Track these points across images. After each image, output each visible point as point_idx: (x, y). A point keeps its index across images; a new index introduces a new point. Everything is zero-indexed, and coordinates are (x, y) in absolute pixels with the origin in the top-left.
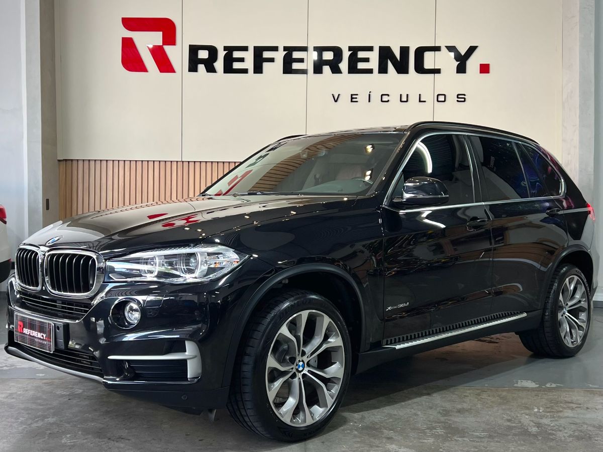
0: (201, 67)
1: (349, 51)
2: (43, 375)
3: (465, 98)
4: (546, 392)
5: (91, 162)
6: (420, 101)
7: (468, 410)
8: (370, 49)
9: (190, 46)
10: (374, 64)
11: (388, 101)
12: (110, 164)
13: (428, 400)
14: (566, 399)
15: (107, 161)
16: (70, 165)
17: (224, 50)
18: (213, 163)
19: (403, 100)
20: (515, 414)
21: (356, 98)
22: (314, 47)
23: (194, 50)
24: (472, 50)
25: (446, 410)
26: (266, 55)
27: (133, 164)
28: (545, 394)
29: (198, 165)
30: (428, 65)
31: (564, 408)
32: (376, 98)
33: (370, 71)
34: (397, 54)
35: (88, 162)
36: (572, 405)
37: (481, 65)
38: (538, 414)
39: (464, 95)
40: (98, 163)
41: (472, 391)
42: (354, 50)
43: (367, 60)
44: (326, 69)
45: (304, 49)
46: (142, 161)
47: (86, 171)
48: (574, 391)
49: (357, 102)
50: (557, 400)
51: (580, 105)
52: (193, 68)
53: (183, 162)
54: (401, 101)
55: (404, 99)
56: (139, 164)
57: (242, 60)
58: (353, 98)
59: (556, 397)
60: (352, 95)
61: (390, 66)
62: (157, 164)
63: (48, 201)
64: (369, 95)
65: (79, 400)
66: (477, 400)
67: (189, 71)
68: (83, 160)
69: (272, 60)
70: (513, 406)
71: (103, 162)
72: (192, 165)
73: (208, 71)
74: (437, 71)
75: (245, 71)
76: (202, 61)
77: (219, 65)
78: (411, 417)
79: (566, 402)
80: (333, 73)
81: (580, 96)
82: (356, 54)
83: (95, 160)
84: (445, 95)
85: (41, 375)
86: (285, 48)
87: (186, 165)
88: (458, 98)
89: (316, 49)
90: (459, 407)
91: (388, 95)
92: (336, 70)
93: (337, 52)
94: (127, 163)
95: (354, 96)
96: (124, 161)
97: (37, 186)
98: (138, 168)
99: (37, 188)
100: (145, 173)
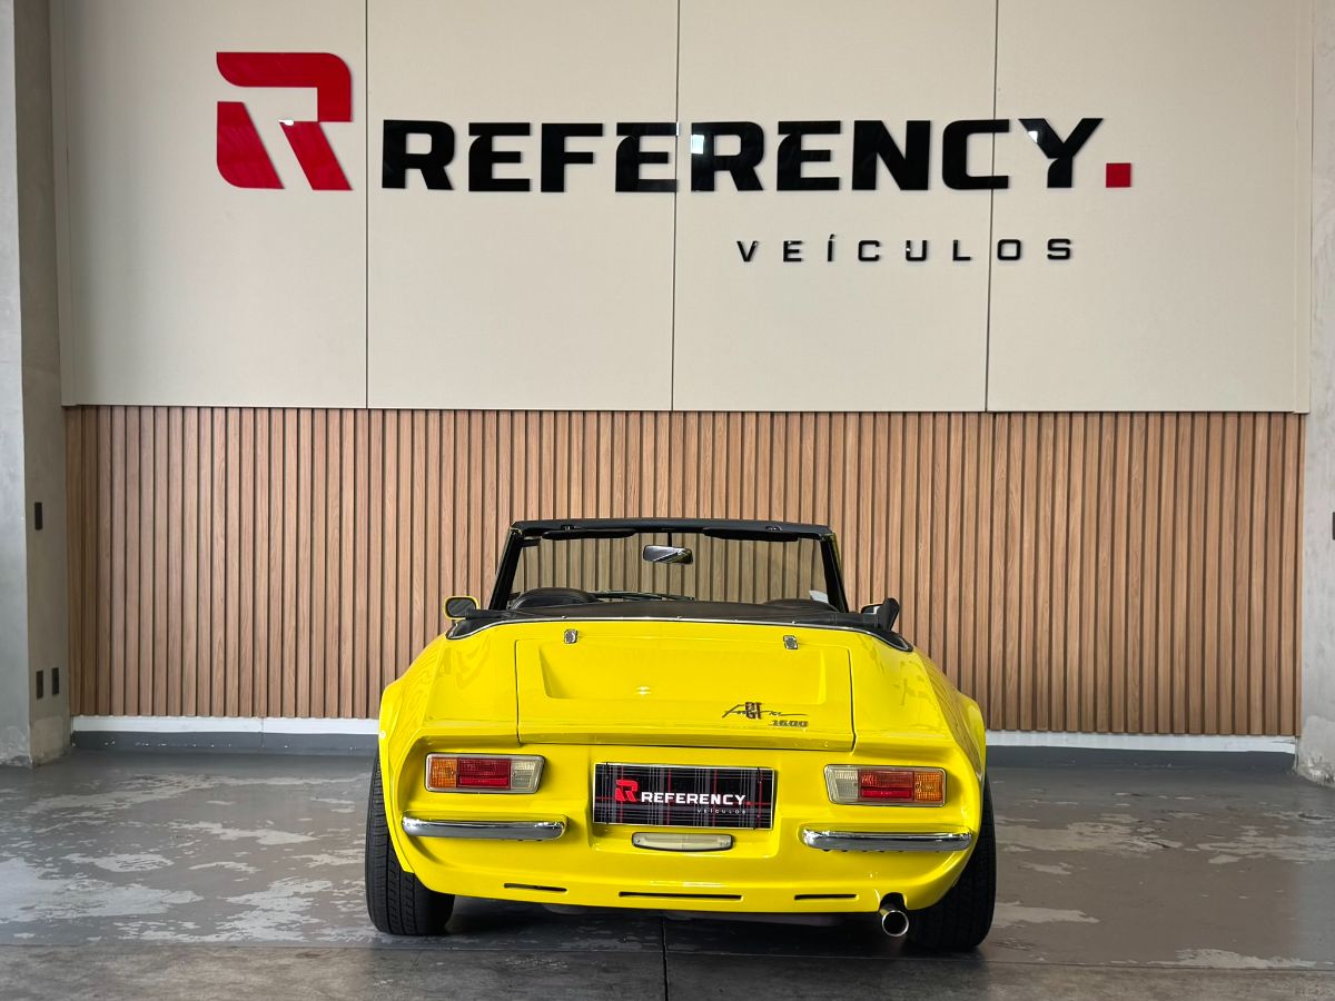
0: (415, 176)
1: (781, 132)
2: (32, 935)
3: (1068, 250)
4: (1267, 980)
5: (144, 412)
6: (956, 258)
8: (832, 128)
9: (385, 121)
10: (842, 165)
11: (876, 258)
12: (192, 416)
14: (1316, 997)
15: (183, 408)
16: (93, 419)
17: (471, 133)
18: (445, 415)
19: (914, 255)
21: (797, 251)
22: (693, 125)
23: (396, 132)
24: (1087, 128)
26: (574, 144)
27: (248, 416)
28: (1265, 984)
29: (406, 418)
30: (976, 168)
32: (846, 250)
33: (831, 184)
34: (900, 139)
35: (137, 412)
37: (1110, 167)
39: (1068, 242)
40: (162, 414)
41: (1083, 977)
42: (793, 131)
43: (824, 156)
44: (724, 179)
45: (667, 129)
46: (270, 409)
47: (133, 434)
49: (799, 260)
52: (393, 178)
53: (370, 410)
54: (909, 257)
56: (263, 417)
57: (514, 157)
58: (790, 252)
60: (786, 244)
61: (883, 173)
62: (305, 416)
63: (38, 507)
64: (830, 244)
67: (384, 187)
68: (126, 407)
69: (587, 158)
71: (173, 412)
72: (391, 418)
73: (430, 186)
74: (1000, 183)
76: (417, 161)
77: (458, 170)
80: (741, 187)
82: (799, 143)
83: (154, 407)
84: (1018, 243)
85: (25, 935)
86: (622, 128)
87: (376, 417)
88: (1050, 248)
89: (697, 128)
91: (877, 244)
92: (748, 181)
93: (751, 135)
94: (233, 415)
95: (792, 247)
96: (226, 408)
97: (12, 470)
98: (259, 426)
99: (13, 477)
100: (277, 437)
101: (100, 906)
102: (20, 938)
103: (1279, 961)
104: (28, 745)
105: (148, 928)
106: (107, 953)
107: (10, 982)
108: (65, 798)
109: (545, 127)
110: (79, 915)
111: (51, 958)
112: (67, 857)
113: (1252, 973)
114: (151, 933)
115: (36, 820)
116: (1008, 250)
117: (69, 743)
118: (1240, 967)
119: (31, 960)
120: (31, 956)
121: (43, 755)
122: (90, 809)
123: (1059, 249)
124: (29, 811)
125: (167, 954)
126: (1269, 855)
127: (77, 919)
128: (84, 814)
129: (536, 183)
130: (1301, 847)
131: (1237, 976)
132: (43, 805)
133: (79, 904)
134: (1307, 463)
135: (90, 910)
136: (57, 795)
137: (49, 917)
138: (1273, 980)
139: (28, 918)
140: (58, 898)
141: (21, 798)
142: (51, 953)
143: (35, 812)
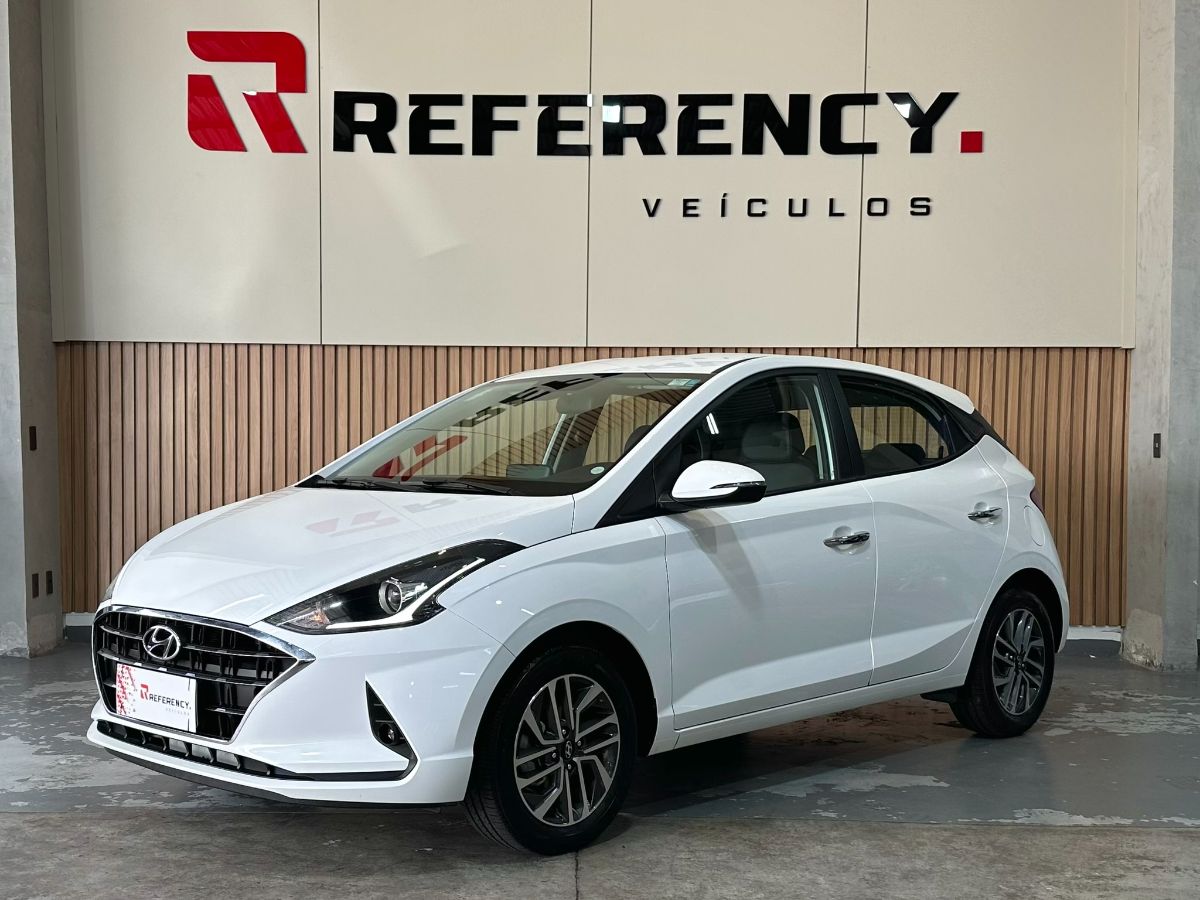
0: (362, 141)
1: (680, 104)
2: (26, 804)
3: (928, 208)
4: (1092, 835)
5: (125, 347)
6: (832, 214)
7: (926, 874)
8: (726, 100)
9: (337, 94)
10: (733, 132)
11: (763, 214)
12: (168, 352)
13: (839, 851)
14: (1132, 850)
15: (160, 343)
16: (81, 353)
17: (411, 104)
18: (389, 349)
19: (795, 212)
20: (1023, 881)
21: (695, 208)
22: (606, 97)
23: (345, 102)
24: (945, 101)
25: (877, 874)
26: (501, 114)
27: (217, 351)
28: (1089, 839)
29: (355, 353)
30: (849, 136)
31: (1129, 869)
32: (736, 207)
33: (724, 149)
34: (784, 111)
35: (119, 347)
36: (1145, 862)
37: (965, 135)
38: (1073, 882)
39: (928, 200)
40: (142, 349)
41: (934, 833)
42: (691, 103)
43: (718, 125)
44: (632, 144)
46: (236, 345)
47: (116, 366)
48: (1150, 834)
49: (697, 215)
50: (1114, 853)
51: (1175, 221)
52: (343, 143)
53: (324, 346)
54: (791, 214)
55: (798, 209)
56: (230, 352)
57: (449, 125)
58: (688, 208)
59: (1113, 846)
60: (686, 201)
61: (769, 140)
62: (267, 352)
63: (33, 430)
64: (723, 201)
65: (101, 857)
66: (944, 852)
67: (335, 150)
68: (109, 343)
69: (512, 126)
70: (1019, 864)
71: (151, 347)
72: (342, 353)
73: (376, 149)
74: (870, 148)
75: (456, 149)
76: (363, 128)
77: (400, 135)
78: (803, 888)
79: (1134, 857)
80: (646, 151)
81: (1175, 203)
82: (696, 113)
83: (135, 343)
84: (885, 201)
85: (20, 804)
86: (543, 100)
87: (330, 352)
88: (913, 206)
90: (907, 866)
91: (764, 201)
92: (652, 147)
93: (655, 106)
94: (204, 350)
95: (691, 204)
96: (198, 344)
97: (9, 398)
98: (227, 360)
99: (10, 404)
100: (243, 370)
101: (86, 778)
102: (15, 806)
103: (1102, 819)
104: (26, 638)
105: (128, 797)
106: (91, 819)
107: (6, 844)
108: (57, 683)
109: (475, 97)
110: (69, 786)
111: (43, 823)
112: (59, 736)
113: (1078, 829)
114: (131, 800)
115: (32, 704)
116: (878, 207)
117: (62, 636)
118: (1067, 824)
119: (26, 825)
120: (25, 822)
121: (39, 647)
122: (80, 694)
123: (921, 207)
124: (26, 696)
125: (144, 819)
126: (1096, 729)
127: (66, 789)
128: (74, 698)
129: (468, 147)
130: (1124, 722)
131: (1067, 832)
132: (37, 690)
133: (68, 776)
134: (1132, 391)
135: (78, 781)
136: (50, 681)
137: (41, 787)
138: (1096, 836)
139: (23, 788)
140: (48, 770)
141: (19, 684)
142: (43, 819)
143: (31, 696)
